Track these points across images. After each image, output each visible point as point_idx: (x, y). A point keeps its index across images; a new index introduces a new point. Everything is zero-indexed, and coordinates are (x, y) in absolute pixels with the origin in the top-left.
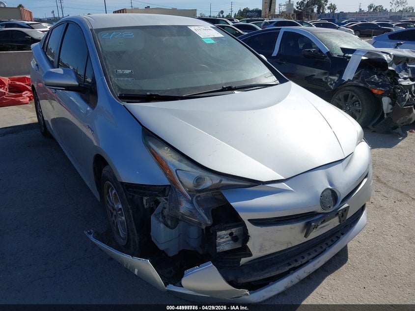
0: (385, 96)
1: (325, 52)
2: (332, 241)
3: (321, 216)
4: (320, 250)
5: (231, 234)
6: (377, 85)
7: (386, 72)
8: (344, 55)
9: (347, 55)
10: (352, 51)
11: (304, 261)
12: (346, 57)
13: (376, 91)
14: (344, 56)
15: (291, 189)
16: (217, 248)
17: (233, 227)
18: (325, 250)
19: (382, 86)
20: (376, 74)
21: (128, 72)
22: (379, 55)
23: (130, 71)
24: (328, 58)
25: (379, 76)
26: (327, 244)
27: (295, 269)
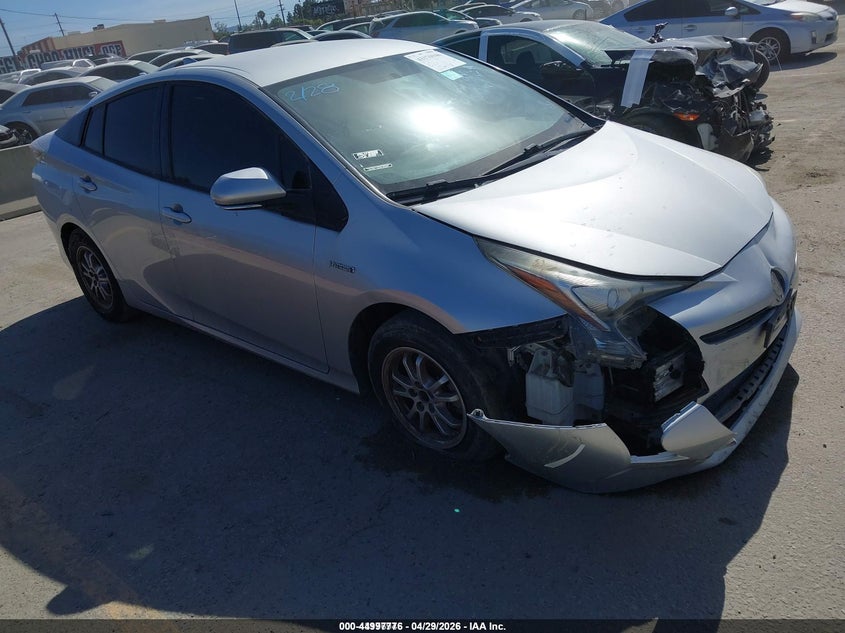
0: (702, 123)
1: (578, 64)
2: (775, 352)
3: (773, 312)
4: (766, 369)
5: (671, 368)
6: (684, 105)
7: (693, 81)
8: (613, 63)
9: (617, 62)
10: (627, 54)
11: (754, 389)
12: (617, 65)
13: (685, 116)
14: (613, 65)
15: (734, 279)
16: (656, 394)
17: (673, 356)
18: (772, 367)
19: (694, 106)
20: (677, 87)
21: (373, 153)
22: (676, 53)
23: (376, 152)
24: (586, 73)
25: (684, 89)
26: (771, 359)
27: (747, 403)
